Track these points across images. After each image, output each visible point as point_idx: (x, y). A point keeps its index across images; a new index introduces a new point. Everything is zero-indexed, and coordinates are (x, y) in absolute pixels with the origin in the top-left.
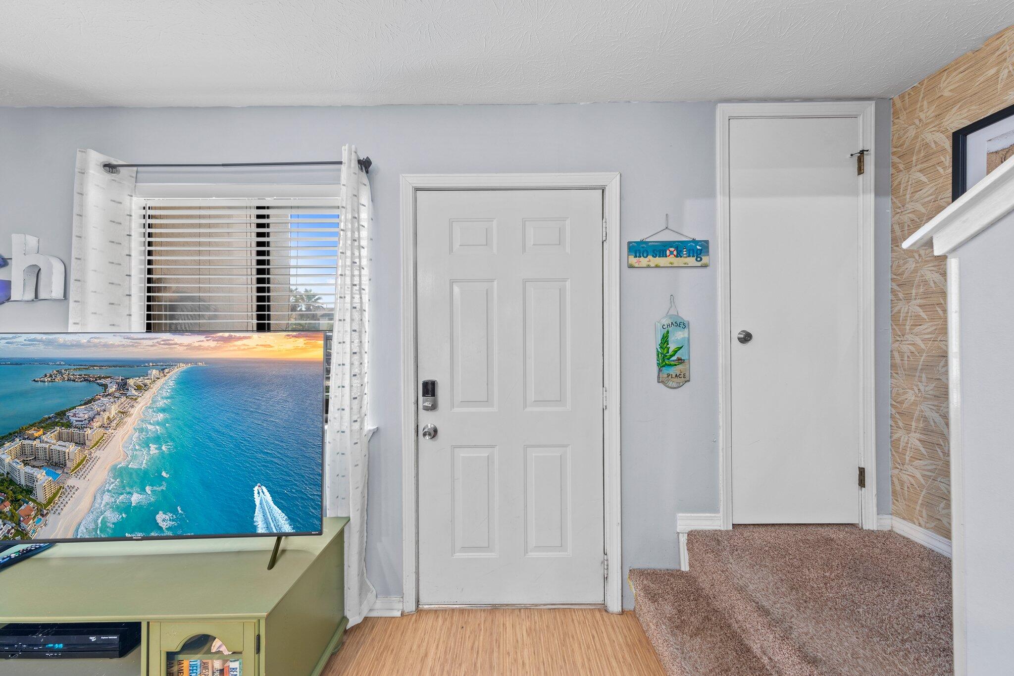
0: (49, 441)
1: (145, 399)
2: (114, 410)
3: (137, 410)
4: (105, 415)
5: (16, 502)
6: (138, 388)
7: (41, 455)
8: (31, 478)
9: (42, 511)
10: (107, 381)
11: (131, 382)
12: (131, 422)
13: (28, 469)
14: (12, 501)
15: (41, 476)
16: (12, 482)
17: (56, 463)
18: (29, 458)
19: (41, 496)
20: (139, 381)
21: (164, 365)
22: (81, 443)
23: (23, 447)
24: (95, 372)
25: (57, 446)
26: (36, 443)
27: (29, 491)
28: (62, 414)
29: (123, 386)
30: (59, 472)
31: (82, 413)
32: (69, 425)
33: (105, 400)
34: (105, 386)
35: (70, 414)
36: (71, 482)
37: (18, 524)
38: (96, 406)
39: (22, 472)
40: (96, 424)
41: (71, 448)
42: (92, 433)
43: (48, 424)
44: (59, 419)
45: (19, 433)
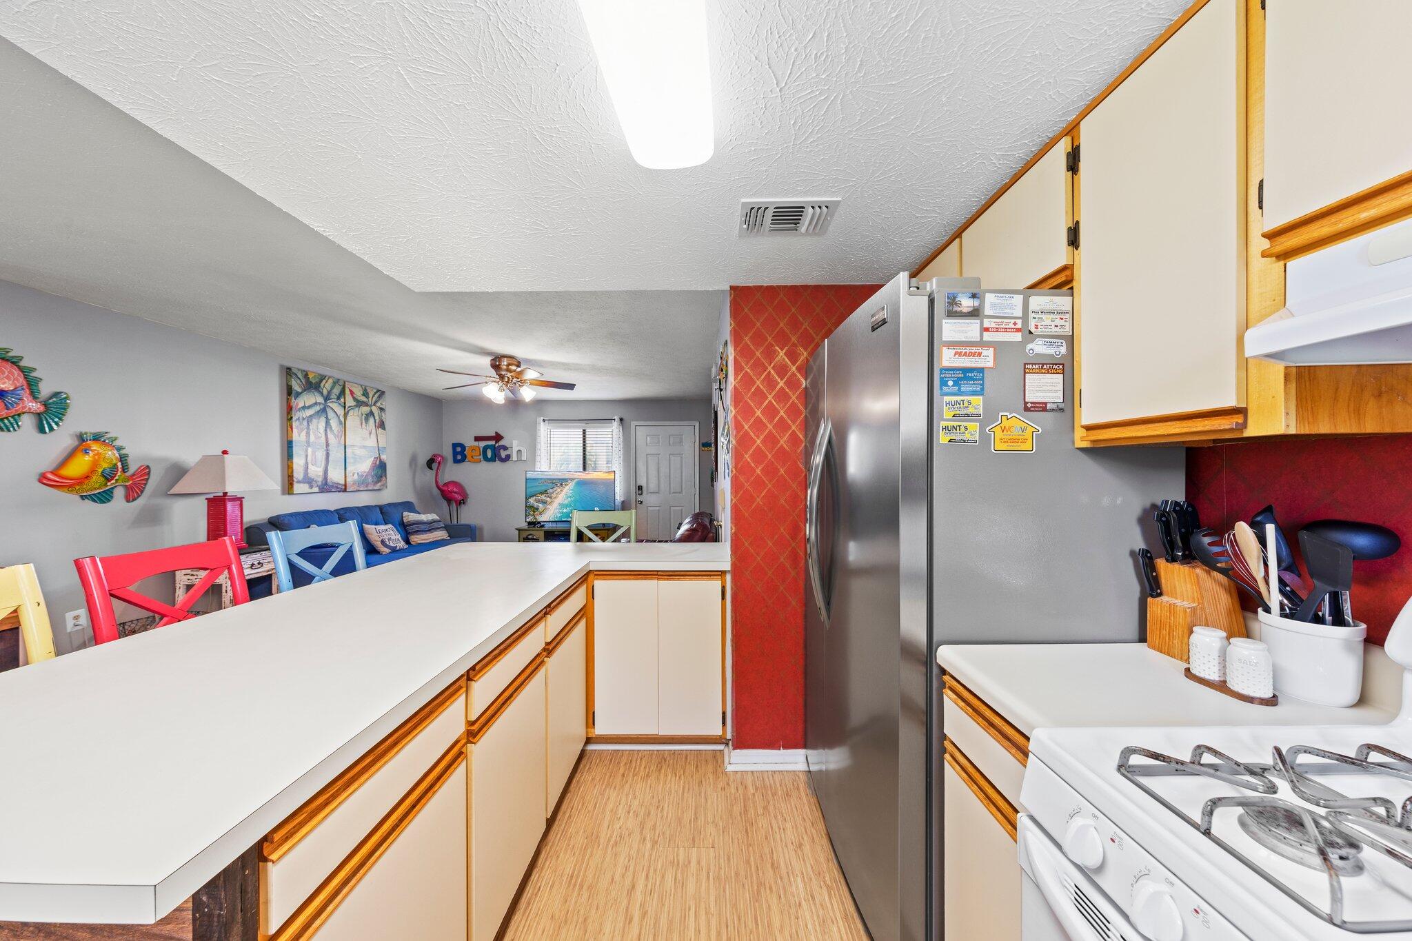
1: (567, 488)
2: (559, 490)
5: (534, 511)
8: (538, 505)
9: (541, 514)
13: (537, 503)
15: (540, 505)
16: (532, 506)
17: (544, 502)
18: (537, 501)
19: (540, 510)
21: (572, 480)
27: (537, 508)
28: (546, 491)
29: (561, 484)
37: (535, 517)
39: (536, 505)
42: (554, 495)
43: (542, 493)
44: (545, 492)
45: (535, 495)
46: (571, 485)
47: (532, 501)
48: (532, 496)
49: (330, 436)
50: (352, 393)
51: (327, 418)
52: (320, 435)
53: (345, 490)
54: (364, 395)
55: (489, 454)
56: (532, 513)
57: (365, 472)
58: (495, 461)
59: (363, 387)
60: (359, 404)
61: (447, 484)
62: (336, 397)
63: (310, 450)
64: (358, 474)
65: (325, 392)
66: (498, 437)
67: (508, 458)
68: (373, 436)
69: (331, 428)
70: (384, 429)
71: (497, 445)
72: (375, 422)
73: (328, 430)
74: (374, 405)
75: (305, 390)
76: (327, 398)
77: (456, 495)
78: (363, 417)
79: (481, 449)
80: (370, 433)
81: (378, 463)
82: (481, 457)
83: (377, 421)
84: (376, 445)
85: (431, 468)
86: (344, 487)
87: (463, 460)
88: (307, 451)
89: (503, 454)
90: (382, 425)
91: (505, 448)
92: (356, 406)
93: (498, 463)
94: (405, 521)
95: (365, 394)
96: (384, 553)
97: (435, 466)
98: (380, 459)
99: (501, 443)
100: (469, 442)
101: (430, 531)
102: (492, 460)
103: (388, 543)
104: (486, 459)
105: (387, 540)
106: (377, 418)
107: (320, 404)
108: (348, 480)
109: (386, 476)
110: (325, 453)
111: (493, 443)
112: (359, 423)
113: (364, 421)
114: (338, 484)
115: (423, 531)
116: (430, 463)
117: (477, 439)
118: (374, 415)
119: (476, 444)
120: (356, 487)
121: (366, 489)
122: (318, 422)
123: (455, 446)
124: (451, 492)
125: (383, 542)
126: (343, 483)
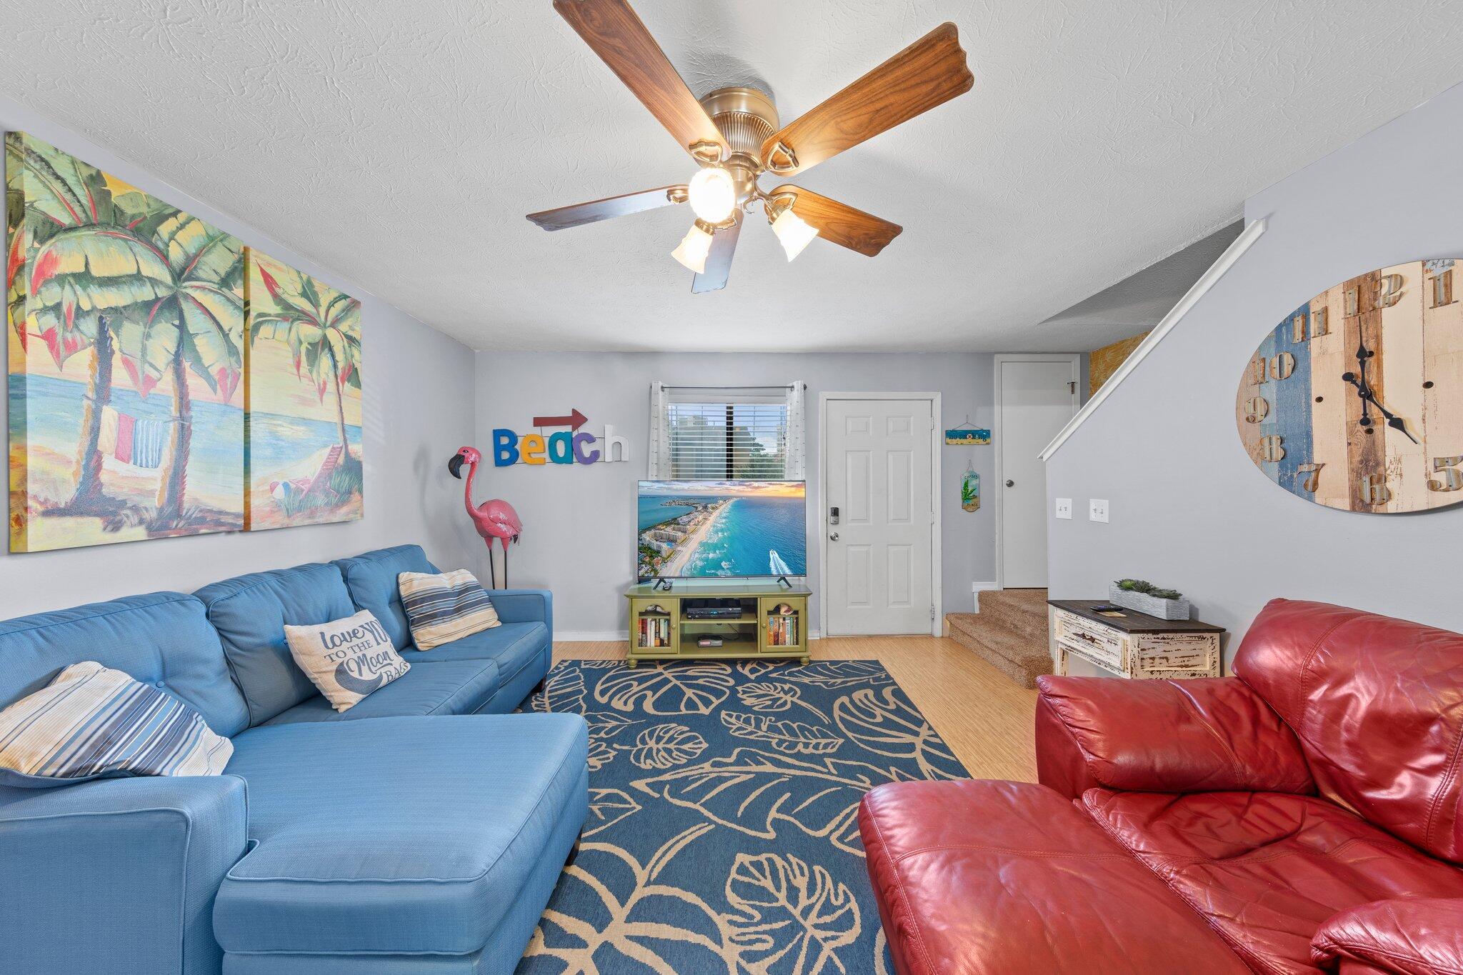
0: (669, 530)
1: (716, 513)
2: (701, 518)
3: (712, 518)
4: (696, 520)
5: (651, 557)
6: (713, 508)
7: (664, 536)
8: (660, 547)
9: (664, 561)
10: (698, 505)
11: (709, 506)
12: (709, 523)
13: (658, 543)
14: (650, 557)
15: (665, 546)
16: (650, 548)
17: (671, 540)
18: (659, 538)
19: (664, 554)
20: (713, 505)
22: (685, 532)
23: (655, 533)
24: (692, 501)
25: (673, 533)
26: (662, 532)
27: (659, 552)
28: (676, 519)
29: (705, 507)
30: (673, 544)
31: (685, 519)
32: (678, 524)
33: (697, 513)
34: (697, 508)
35: (679, 519)
36: (679, 548)
37: (653, 566)
38: (692, 516)
39: (655, 545)
40: (691, 524)
41: (680, 534)
42: (690, 528)
43: (668, 524)
44: (673, 521)
45: (654, 527)
46: (724, 508)
47: (647, 537)
48: (649, 529)
49: (194, 382)
50: (269, 280)
51: (182, 327)
52: (154, 374)
53: (246, 528)
54: (304, 294)
55: (561, 449)
56: (647, 559)
57: (305, 481)
58: (572, 463)
59: (305, 277)
60: (290, 314)
61: (485, 506)
62: (217, 279)
63: (109, 415)
64: (286, 485)
65: (176, 254)
66: (577, 419)
67: (595, 456)
68: (330, 398)
69: (197, 360)
70: (358, 384)
71: (575, 434)
72: (335, 366)
73: (187, 364)
74: (333, 325)
75: (90, 225)
76: (181, 274)
77: (502, 526)
78: (303, 349)
79: (547, 441)
80: (322, 391)
81: (341, 460)
82: (546, 455)
83: (340, 365)
84: (337, 419)
85: (457, 475)
86: (241, 522)
87: (513, 460)
88: (96, 415)
89: (587, 450)
90: (352, 375)
91: (590, 439)
92: (285, 318)
93: (576, 466)
94: (403, 594)
95: (309, 292)
96: (343, 708)
97: (464, 469)
98: (347, 453)
99: (582, 430)
100: (524, 428)
101: (459, 610)
102: (567, 460)
103: (355, 675)
104: (555, 459)
105: (353, 665)
106: (340, 357)
107: (154, 282)
108: (255, 502)
109: (360, 491)
110: (172, 427)
111: (568, 429)
112: (290, 361)
113: (304, 358)
114: (220, 513)
115: (445, 614)
116: (455, 464)
117: (539, 422)
118: (331, 349)
119: (537, 430)
120: (280, 520)
121: (307, 522)
122: (147, 336)
123: (498, 434)
124: (495, 521)
125: (341, 672)
126: (240, 509)
